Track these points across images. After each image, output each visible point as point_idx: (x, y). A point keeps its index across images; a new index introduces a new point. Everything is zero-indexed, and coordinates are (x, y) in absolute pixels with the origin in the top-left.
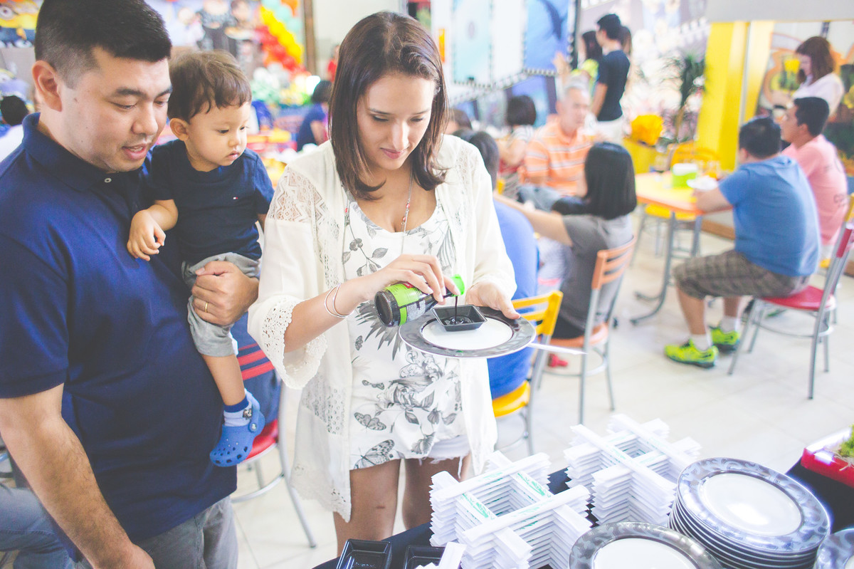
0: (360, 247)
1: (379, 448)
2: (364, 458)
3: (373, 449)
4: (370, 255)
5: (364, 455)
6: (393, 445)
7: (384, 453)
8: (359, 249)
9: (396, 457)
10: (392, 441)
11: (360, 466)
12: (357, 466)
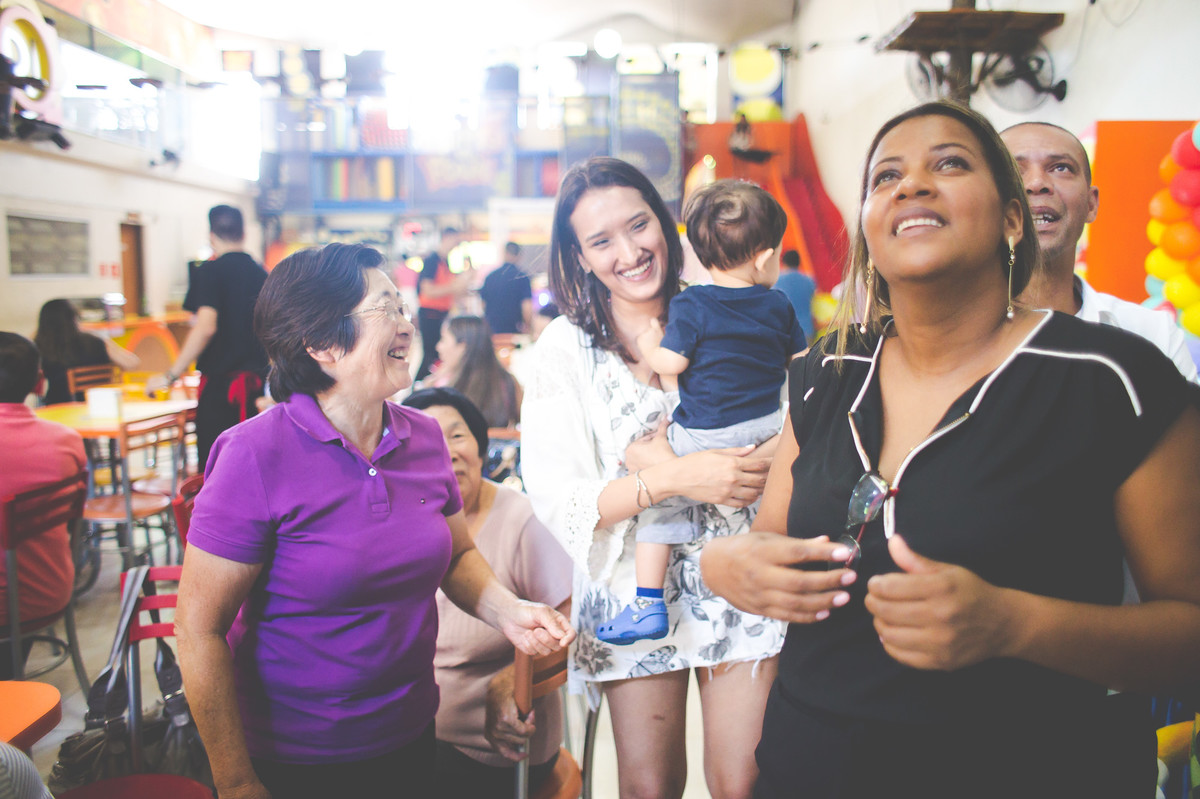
0: (633, 411)
1: (657, 654)
2: (640, 664)
3: (651, 655)
4: (644, 420)
5: (639, 661)
6: (675, 652)
7: (664, 660)
8: (632, 413)
9: (679, 667)
10: (674, 648)
11: (635, 675)
12: (631, 674)
